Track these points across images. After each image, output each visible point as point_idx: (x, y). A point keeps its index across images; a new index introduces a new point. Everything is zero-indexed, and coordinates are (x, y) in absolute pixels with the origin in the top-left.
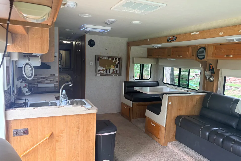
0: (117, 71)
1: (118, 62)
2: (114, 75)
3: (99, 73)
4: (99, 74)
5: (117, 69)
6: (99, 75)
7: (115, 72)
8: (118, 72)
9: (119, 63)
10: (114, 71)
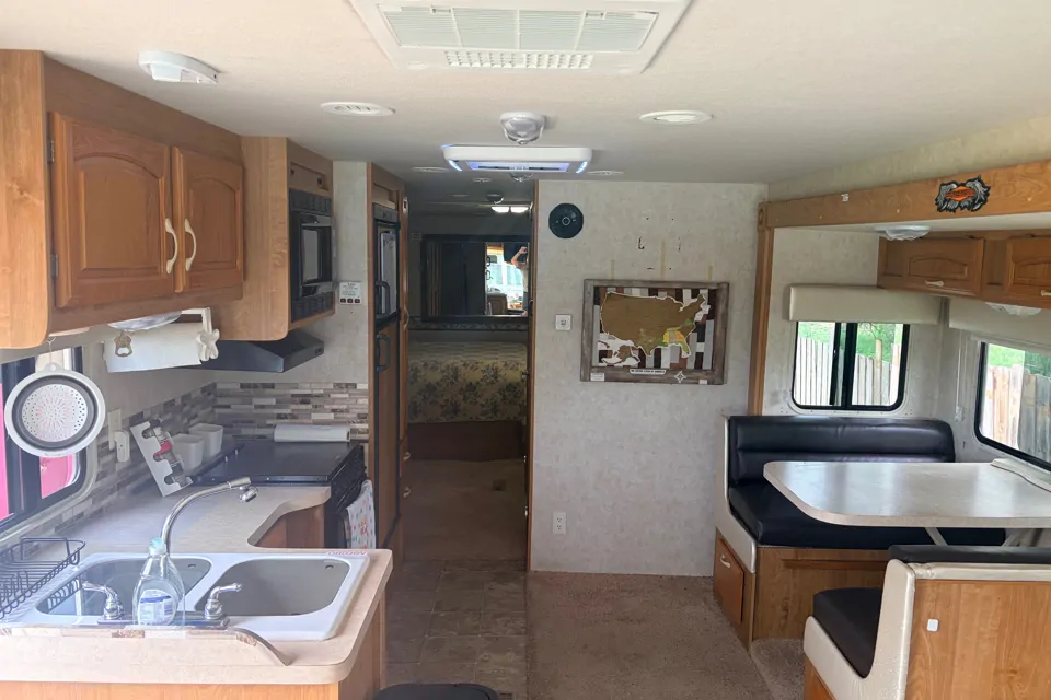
0: (700, 357)
1: (706, 309)
2: (680, 375)
3: (601, 365)
4: (600, 370)
5: (700, 347)
6: (602, 377)
7: (691, 365)
8: (707, 365)
9: (711, 315)
10: (684, 355)
